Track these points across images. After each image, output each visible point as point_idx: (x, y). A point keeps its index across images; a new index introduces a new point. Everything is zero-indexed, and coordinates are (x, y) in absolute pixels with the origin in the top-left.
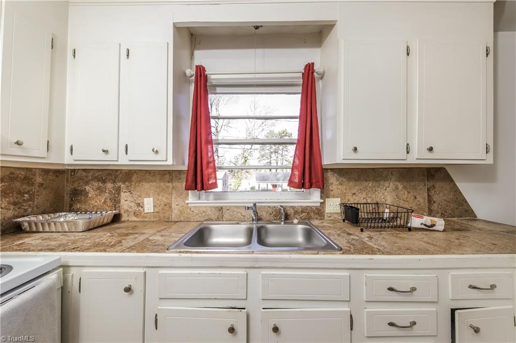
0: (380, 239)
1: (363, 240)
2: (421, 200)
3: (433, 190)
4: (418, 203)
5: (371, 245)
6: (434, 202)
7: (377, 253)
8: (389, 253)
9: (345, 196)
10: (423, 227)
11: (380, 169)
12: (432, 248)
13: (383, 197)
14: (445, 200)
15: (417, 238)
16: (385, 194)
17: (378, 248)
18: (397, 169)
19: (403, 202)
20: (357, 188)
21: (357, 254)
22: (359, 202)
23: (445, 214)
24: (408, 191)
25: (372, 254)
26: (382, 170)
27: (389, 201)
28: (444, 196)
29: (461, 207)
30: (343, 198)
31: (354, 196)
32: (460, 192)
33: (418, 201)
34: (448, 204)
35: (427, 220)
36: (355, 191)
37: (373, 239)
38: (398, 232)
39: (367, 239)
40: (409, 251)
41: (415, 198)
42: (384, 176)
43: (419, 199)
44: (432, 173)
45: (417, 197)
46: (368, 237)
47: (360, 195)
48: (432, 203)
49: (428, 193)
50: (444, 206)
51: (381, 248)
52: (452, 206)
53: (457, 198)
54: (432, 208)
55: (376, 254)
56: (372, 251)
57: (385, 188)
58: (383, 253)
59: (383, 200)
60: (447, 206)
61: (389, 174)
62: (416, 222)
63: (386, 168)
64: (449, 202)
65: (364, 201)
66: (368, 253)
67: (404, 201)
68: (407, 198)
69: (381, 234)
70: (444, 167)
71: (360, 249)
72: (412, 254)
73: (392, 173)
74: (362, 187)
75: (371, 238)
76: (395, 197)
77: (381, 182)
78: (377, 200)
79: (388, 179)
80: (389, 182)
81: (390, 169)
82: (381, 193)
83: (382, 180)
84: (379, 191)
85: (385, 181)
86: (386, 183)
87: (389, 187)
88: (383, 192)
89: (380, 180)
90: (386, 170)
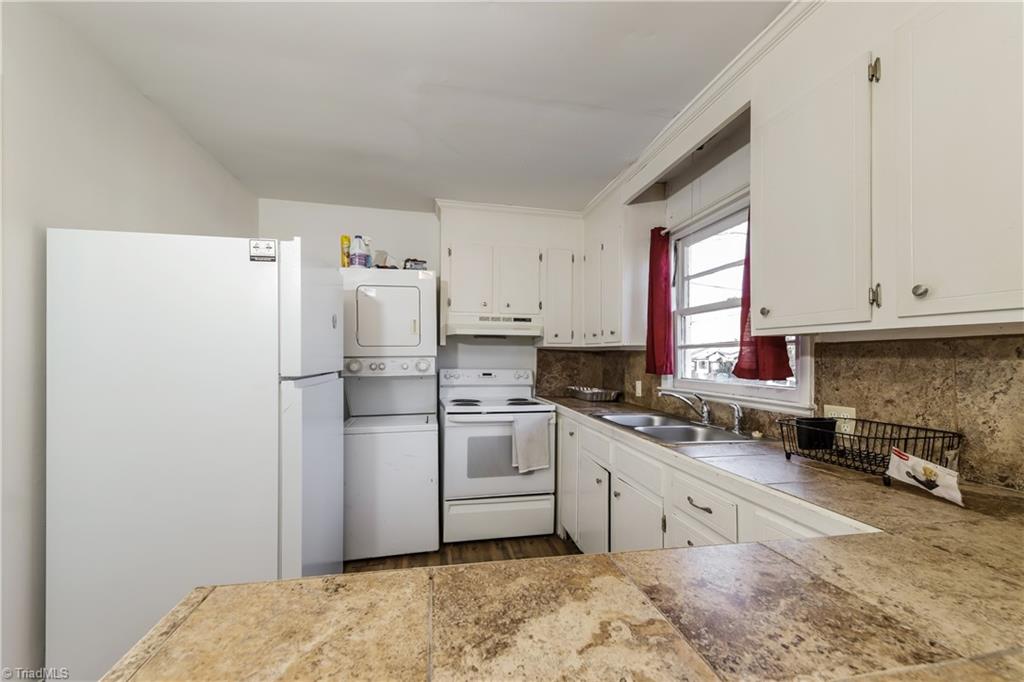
9: (868, 404)
10: (912, 482)
11: (970, 342)
13: (981, 420)
16: (991, 412)
20: (897, 387)
22: (904, 424)
26: (978, 342)
30: (863, 407)
31: (890, 407)
35: (917, 466)
36: (893, 395)
47: (905, 406)
57: (990, 394)
59: (984, 428)
62: (901, 467)
63: (994, 338)
65: (919, 422)
73: (1018, 352)
74: (911, 387)
77: (976, 376)
78: (961, 426)
79: (1003, 370)
80: (1005, 376)
81: (1011, 339)
82: (976, 408)
83: (978, 372)
84: (969, 401)
85: (989, 374)
86: (995, 381)
87: (1005, 393)
88: (982, 406)
89: (972, 370)
90: (996, 342)
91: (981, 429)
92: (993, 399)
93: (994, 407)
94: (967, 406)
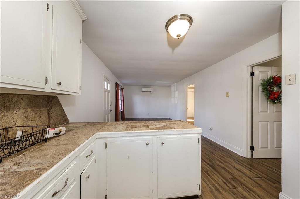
0: (29, 159)
1: (12, 170)
2: (44, 118)
3: (51, 110)
4: (42, 121)
5: (27, 169)
6: (52, 118)
7: (41, 172)
8: (50, 166)
10: (55, 135)
11: (10, 95)
12: (70, 146)
13: (13, 121)
14: (57, 116)
15: (56, 144)
16: (15, 118)
17: (37, 168)
18: (27, 96)
19: (31, 122)
21: (23, 189)
23: (57, 124)
24: (35, 113)
25: (38, 177)
26: (12, 96)
27: (19, 123)
28: (56, 113)
29: (63, 118)
32: (63, 110)
33: (42, 119)
34: (58, 118)
35: (57, 130)
37: (22, 164)
38: (38, 147)
39: (16, 167)
40: (61, 155)
41: (40, 117)
42: (14, 101)
43: (43, 117)
44: (51, 99)
45: (42, 116)
46: (14, 165)
48: (50, 118)
49: (48, 113)
50: (56, 119)
51: (40, 166)
52: (60, 118)
53: (62, 114)
54: (50, 122)
55: (41, 175)
56: (35, 174)
57: (15, 112)
58: (46, 170)
59: (14, 124)
60: (58, 119)
61: (19, 100)
62: (50, 133)
63: (16, 94)
64: (59, 116)
66: (33, 180)
67: (33, 121)
68: (34, 118)
69: (26, 154)
70: (57, 95)
71: (19, 183)
72: (65, 156)
73: (22, 99)
75: (19, 163)
76: (25, 119)
77: (11, 107)
78: (6, 125)
79: (18, 104)
80: (19, 106)
81: (20, 95)
82: (11, 118)
83: (12, 105)
84: (9, 116)
85: (15, 106)
86: (16, 108)
87: (19, 111)
88: (13, 116)
89: (10, 105)
90: (17, 96)
91: (12, 124)
92: (16, 113)
93: (16, 116)
94: (8, 117)
